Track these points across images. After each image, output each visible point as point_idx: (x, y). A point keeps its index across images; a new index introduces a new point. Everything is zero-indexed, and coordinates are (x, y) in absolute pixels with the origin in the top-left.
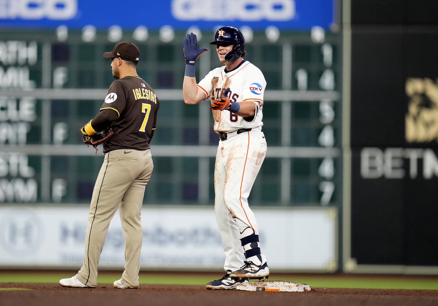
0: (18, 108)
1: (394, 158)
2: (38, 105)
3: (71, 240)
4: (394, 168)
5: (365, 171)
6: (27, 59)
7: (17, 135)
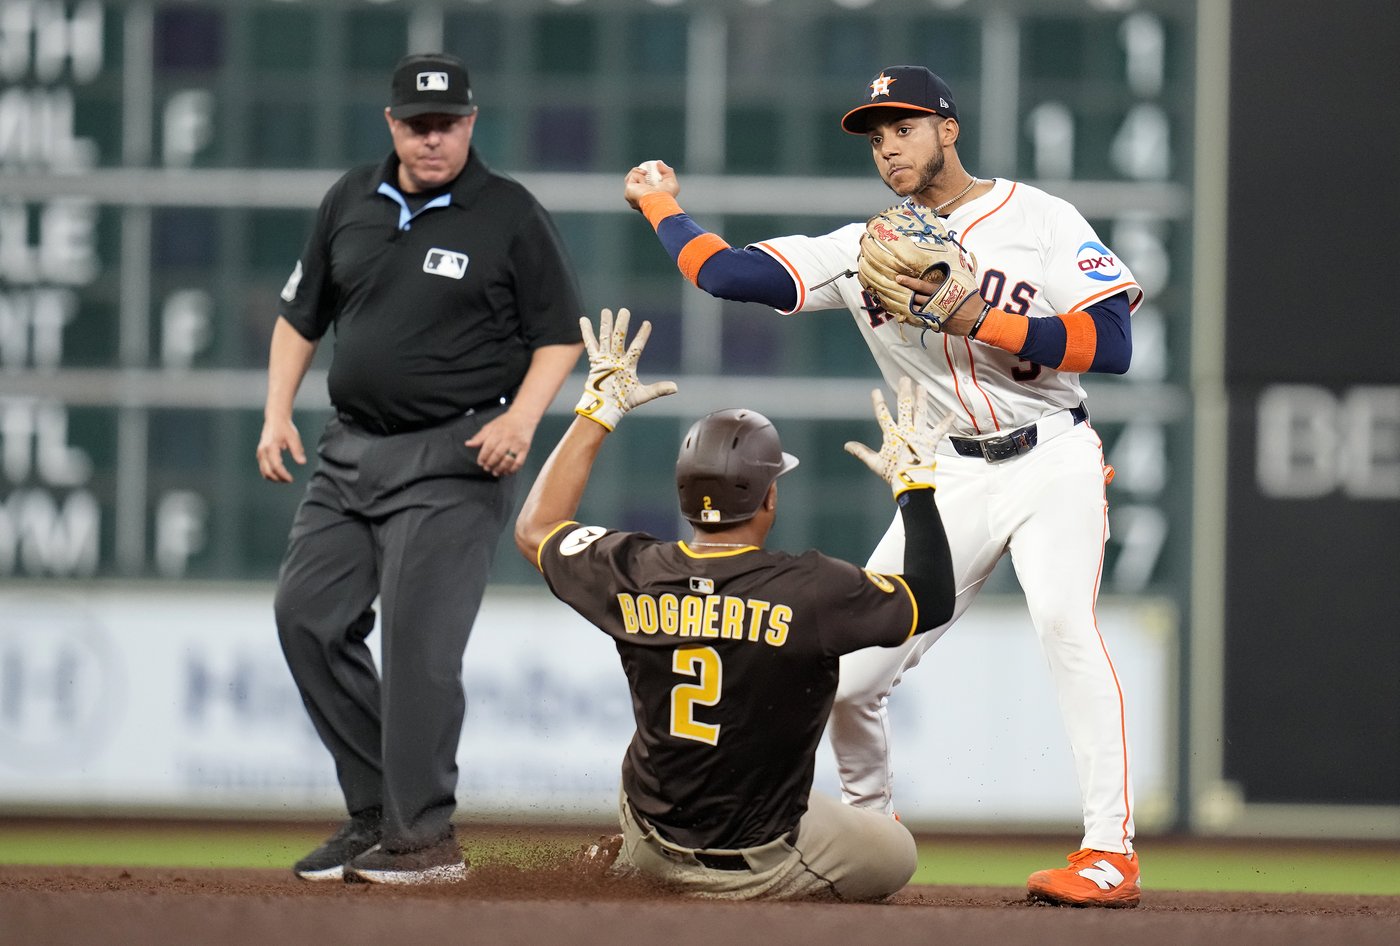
0: (34, 237)
1: (1378, 425)
2: (106, 226)
3: (219, 711)
4: (1377, 461)
5: (1276, 470)
6: (68, 61)
7: (31, 332)
